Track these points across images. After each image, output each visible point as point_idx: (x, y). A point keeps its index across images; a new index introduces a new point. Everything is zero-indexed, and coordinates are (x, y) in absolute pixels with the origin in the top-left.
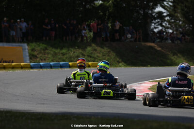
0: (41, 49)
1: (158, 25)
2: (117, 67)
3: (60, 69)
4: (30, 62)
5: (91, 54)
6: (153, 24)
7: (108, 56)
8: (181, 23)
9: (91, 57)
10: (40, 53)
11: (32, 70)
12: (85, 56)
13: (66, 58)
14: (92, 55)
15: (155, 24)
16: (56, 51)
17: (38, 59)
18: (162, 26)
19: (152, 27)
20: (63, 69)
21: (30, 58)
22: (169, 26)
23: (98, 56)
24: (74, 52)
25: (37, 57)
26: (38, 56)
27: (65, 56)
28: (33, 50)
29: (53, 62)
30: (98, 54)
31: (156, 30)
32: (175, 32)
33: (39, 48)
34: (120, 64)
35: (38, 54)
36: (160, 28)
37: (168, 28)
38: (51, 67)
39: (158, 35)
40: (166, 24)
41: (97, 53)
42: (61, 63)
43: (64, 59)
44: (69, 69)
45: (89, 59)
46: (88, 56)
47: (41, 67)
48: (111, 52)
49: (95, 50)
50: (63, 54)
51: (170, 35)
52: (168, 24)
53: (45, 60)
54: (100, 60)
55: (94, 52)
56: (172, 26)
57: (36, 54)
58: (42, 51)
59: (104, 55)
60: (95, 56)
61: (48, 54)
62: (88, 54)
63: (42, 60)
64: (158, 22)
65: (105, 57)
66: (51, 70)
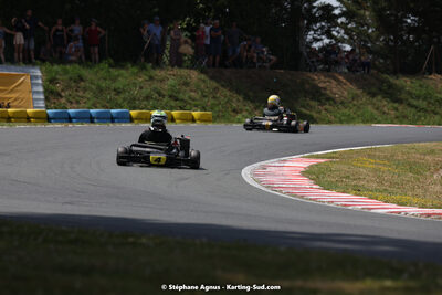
0: (71, 79)
1: (322, 34)
2: (233, 122)
3: (111, 125)
4: (47, 108)
5: (179, 92)
6: (312, 32)
7: (214, 98)
8: (370, 31)
9: (176, 99)
10: (68, 87)
11: (50, 126)
12: (164, 96)
13: (124, 100)
14: (181, 96)
15: (315, 31)
16: (104, 85)
17: (63, 100)
18: (330, 36)
19: (309, 37)
20: (118, 125)
21: (47, 99)
22: (346, 37)
23: (190, 98)
24: (141, 88)
25: (61, 97)
26: (63, 94)
27: (122, 96)
28: (52, 81)
29: (96, 108)
30: (193, 94)
31: (316, 45)
32: (357, 50)
33: (66, 77)
34: (239, 116)
35: (62, 90)
36: (327, 41)
37: (343, 41)
38: (91, 120)
39: (320, 55)
40: (339, 33)
41: (192, 91)
42: (112, 111)
43: (120, 101)
44: (129, 125)
45: (173, 103)
46: (170, 97)
47: (69, 119)
48: (221, 89)
49: (186, 84)
50: (118, 92)
51: (347, 57)
52: (343, 31)
53: (78, 102)
54: (196, 106)
55: (184, 88)
56: (351, 38)
57: (59, 90)
58: (73, 84)
59: (205, 96)
60: (186, 98)
61: (85, 90)
62: (170, 93)
63: (71, 103)
64: (322, 27)
65: (206, 100)
66: (92, 125)
